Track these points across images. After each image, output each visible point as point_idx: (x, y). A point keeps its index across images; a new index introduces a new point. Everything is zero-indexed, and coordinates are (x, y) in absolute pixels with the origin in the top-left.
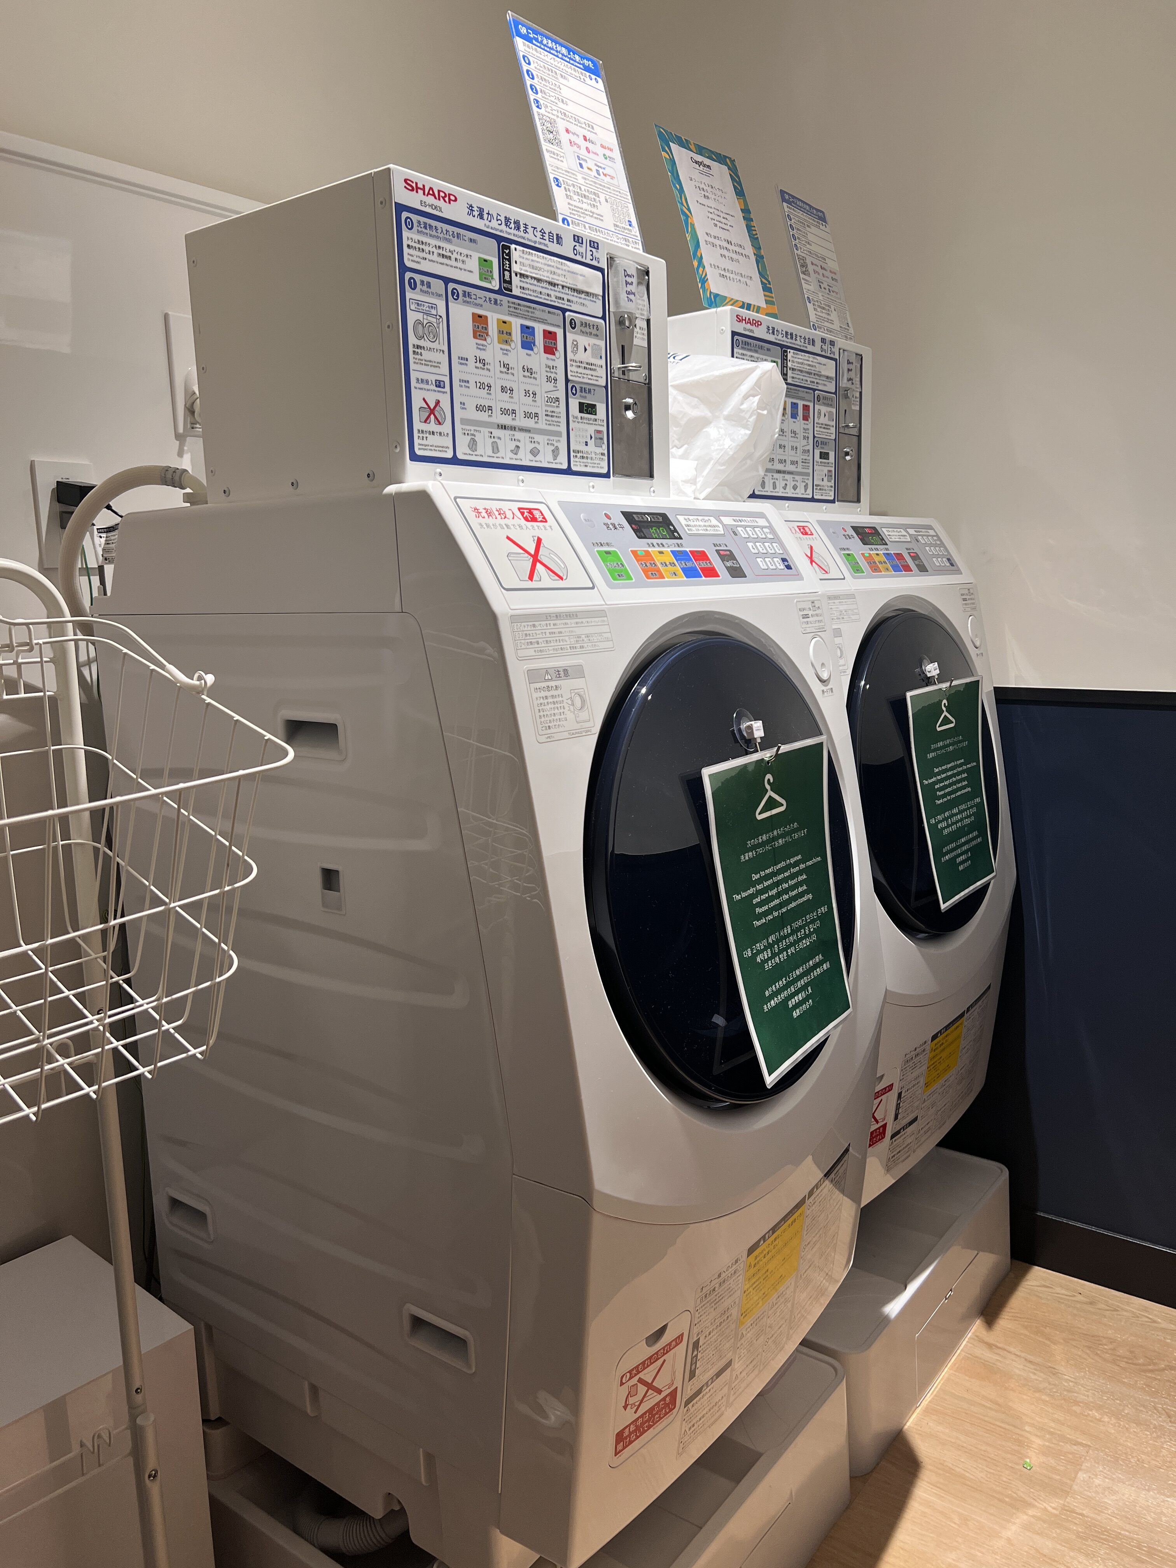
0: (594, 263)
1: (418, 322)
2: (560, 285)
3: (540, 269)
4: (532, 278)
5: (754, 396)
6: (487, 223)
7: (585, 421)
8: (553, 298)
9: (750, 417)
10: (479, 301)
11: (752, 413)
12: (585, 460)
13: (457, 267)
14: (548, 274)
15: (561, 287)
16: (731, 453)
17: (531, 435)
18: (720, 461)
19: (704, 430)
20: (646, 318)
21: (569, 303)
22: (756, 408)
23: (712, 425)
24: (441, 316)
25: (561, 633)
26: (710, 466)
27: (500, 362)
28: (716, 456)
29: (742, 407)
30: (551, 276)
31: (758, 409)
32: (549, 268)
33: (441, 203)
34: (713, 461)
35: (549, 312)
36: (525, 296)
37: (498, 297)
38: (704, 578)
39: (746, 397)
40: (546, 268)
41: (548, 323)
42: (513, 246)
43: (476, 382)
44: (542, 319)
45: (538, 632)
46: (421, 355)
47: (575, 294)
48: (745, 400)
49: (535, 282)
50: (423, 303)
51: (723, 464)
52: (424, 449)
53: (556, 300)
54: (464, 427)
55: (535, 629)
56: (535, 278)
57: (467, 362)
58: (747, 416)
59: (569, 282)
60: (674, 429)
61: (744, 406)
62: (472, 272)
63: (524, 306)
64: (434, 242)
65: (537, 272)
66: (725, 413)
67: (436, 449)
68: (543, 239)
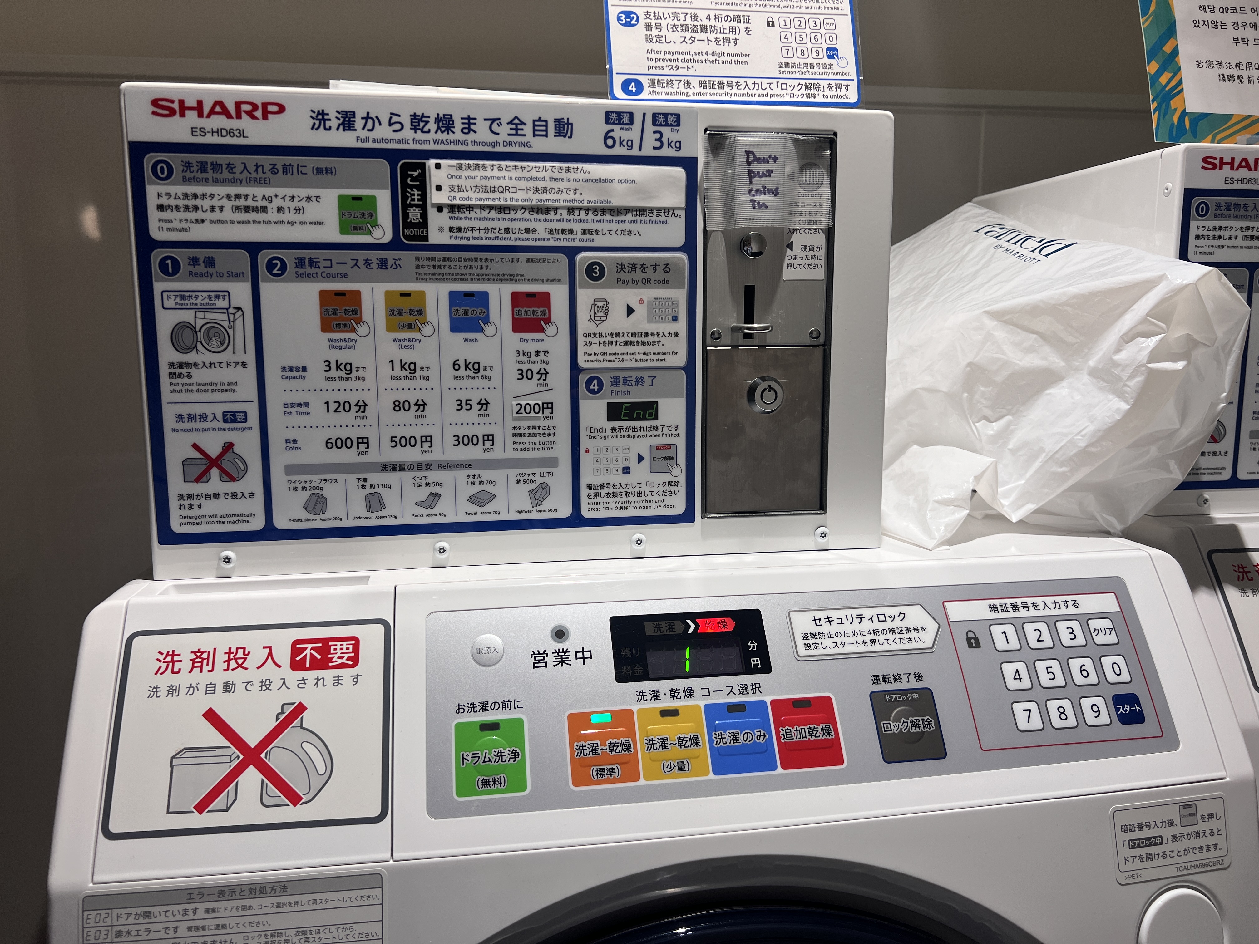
0: (666, 152)
1: (180, 328)
2: (563, 208)
3: (506, 189)
4: (482, 208)
5: (1147, 335)
6: (364, 134)
7: (626, 434)
8: (543, 234)
9: (1132, 377)
10: (336, 269)
11: (1135, 371)
12: (618, 499)
13: (282, 222)
14: (530, 195)
15: (565, 212)
16: (1082, 444)
17: (472, 472)
18: (1057, 456)
19: (1047, 392)
20: (824, 225)
21: (588, 236)
22: (1145, 362)
23: (1064, 383)
24: (239, 309)
25: (224, 927)
26: (1037, 464)
27: (392, 361)
28: (1051, 446)
29: (1117, 357)
30: (537, 196)
31: (1149, 362)
32: (531, 184)
33: (245, 122)
34: (1044, 455)
35: (528, 261)
36: (464, 242)
37: (390, 255)
38: (780, 770)
39: (1128, 338)
40: (523, 184)
41: (525, 280)
42: (432, 162)
43: (327, 403)
44: (509, 275)
45: (153, 927)
46: (189, 376)
47: (608, 217)
48: (1127, 342)
49: (493, 214)
50: (194, 294)
51: (1062, 464)
52: (193, 524)
53: (550, 236)
54: (293, 478)
55: (147, 921)
56: (491, 208)
57: (304, 374)
58: (1125, 376)
59: (589, 197)
60: (982, 389)
61: (1121, 357)
62: (320, 223)
63: (460, 260)
64: (222, 190)
65: (492, 195)
66: (1092, 363)
67: (222, 520)
68: (517, 134)
